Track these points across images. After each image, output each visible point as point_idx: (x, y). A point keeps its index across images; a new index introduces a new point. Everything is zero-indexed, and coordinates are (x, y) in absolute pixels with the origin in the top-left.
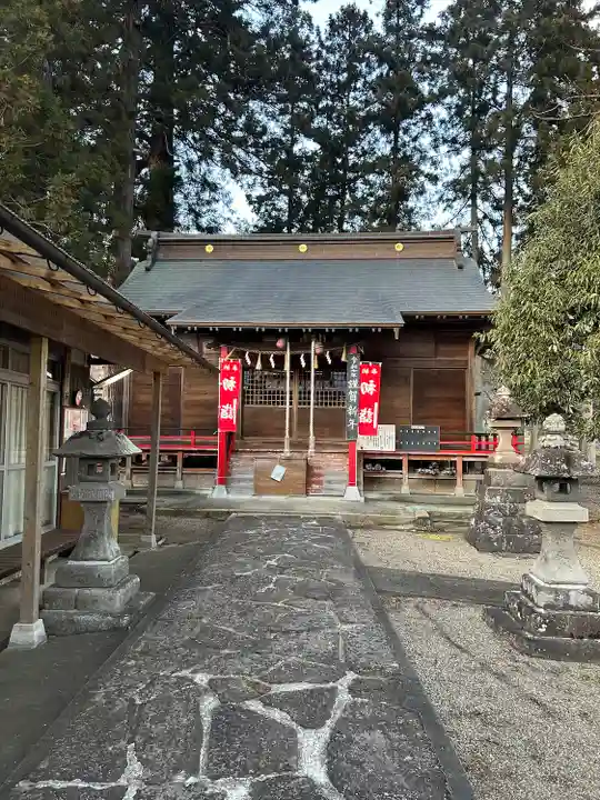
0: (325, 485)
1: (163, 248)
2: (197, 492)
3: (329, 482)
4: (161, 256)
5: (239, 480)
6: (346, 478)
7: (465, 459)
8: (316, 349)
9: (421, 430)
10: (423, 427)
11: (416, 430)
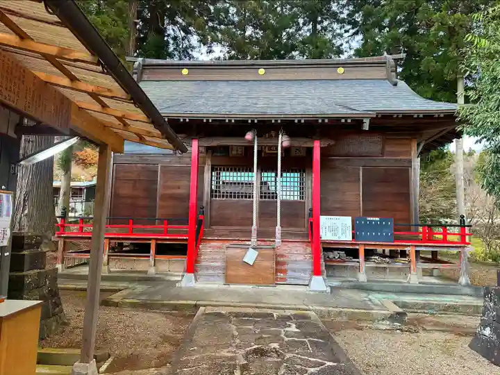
0: (289, 273)
1: (148, 71)
2: (168, 278)
3: (294, 271)
4: (145, 77)
5: (207, 268)
6: (310, 267)
7: (418, 249)
8: (283, 141)
9: (376, 221)
10: (377, 219)
11: (371, 221)
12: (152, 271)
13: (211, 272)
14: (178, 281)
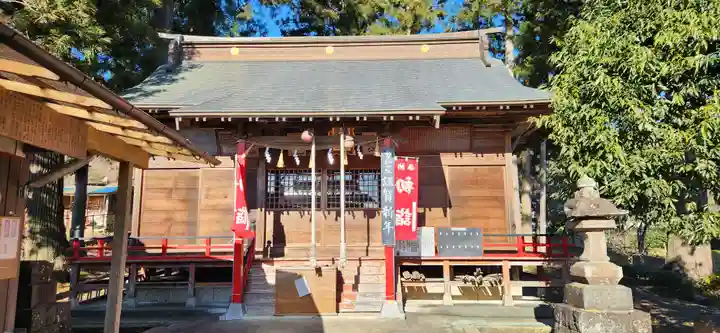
0: (359, 298)
3: (363, 295)
6: (383, 290)
8: (346, 142)
9: (462, 232)
10: (464, 229)
11: (456, 233)
12: (191, 302)
13: (262, 301)
14: (221, 314)
